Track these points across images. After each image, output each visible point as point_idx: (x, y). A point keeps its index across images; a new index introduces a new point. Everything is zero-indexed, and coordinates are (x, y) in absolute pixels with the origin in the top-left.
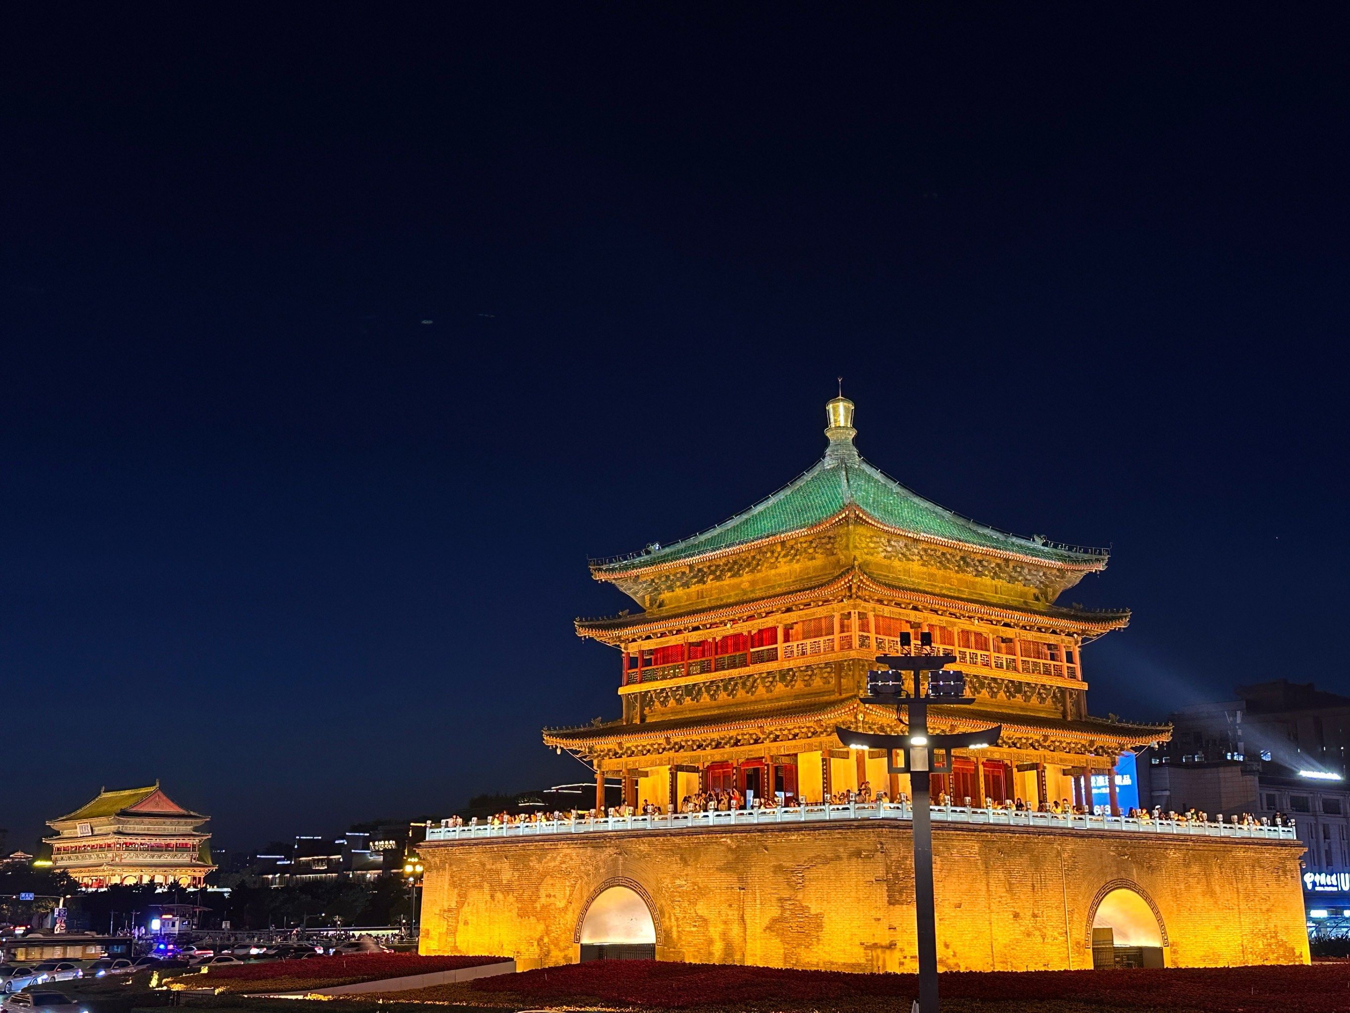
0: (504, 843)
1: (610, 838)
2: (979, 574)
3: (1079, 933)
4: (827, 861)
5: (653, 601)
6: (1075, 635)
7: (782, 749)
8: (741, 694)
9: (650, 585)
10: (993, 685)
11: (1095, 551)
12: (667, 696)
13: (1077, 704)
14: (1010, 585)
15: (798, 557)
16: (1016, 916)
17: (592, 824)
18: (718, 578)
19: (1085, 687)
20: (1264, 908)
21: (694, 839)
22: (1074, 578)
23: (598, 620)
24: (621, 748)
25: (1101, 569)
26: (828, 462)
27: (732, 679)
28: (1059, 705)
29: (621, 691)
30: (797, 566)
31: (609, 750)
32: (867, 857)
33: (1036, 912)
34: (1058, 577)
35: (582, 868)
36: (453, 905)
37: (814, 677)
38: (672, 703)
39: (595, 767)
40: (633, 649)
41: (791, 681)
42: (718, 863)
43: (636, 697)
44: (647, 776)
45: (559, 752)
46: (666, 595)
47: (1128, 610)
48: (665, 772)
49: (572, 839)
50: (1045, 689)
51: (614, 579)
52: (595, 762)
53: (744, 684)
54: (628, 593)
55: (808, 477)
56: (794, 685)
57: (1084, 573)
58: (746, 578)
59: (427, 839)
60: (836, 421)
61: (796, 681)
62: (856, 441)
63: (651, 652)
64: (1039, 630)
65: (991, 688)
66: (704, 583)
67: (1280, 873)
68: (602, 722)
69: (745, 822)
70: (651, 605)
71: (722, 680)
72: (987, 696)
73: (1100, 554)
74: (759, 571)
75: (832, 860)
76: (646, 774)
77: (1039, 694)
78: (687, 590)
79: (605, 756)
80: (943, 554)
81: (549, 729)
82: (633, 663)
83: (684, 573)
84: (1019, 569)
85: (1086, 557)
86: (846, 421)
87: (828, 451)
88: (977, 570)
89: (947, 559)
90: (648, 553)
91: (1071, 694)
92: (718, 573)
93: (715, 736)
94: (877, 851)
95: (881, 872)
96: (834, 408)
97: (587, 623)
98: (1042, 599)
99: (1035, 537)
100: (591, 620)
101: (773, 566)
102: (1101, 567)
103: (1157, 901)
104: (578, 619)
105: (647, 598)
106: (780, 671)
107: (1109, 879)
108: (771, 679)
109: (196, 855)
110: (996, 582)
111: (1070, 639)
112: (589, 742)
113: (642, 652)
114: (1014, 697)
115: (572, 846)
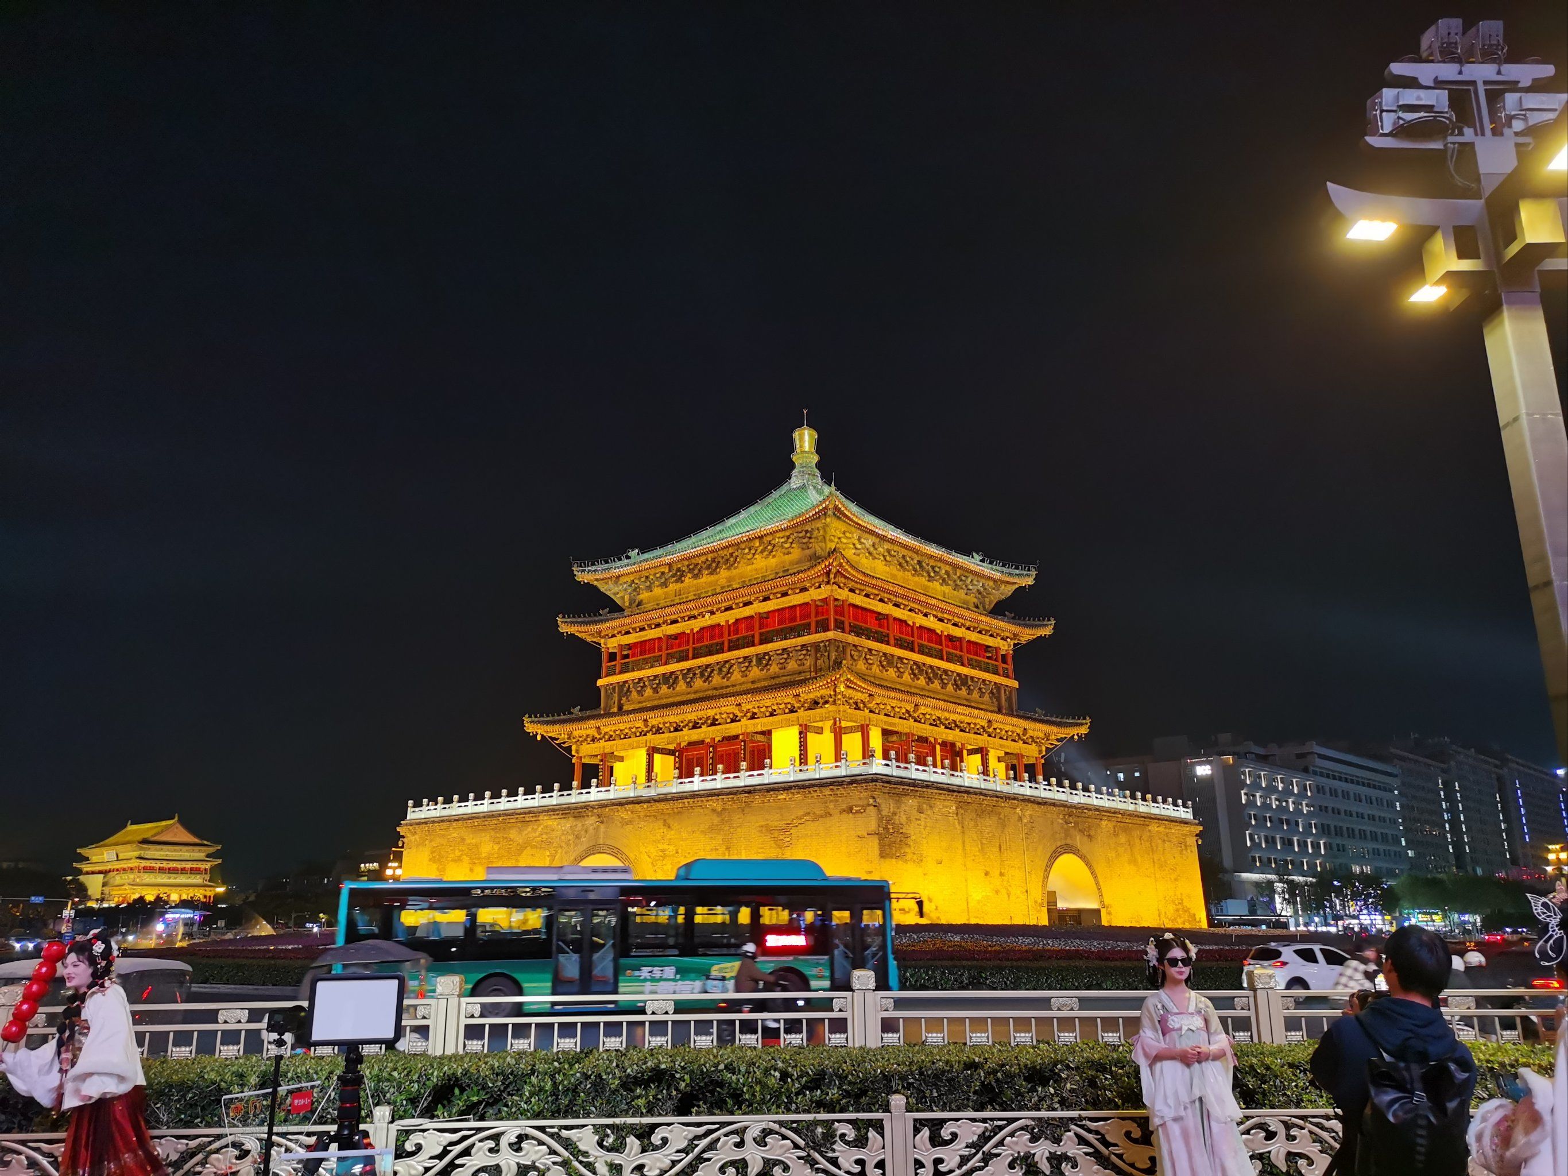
0: (484, 817)
1: (593, 807)
2: (931, 579)
3: (1037, 894)
4: (817, 818)
5: (632, 601)
6: (1009, 640)
7: (759, 726)
8: (717, 680)
9: (630, 586)
10: (944, 677)
11: (1025, 567)
12: (644, 686)
13: (1009, 699)
14: (955, 592)
15: (774, 553)
16: (987, 874)
17: (575, 797)
18: (696, 576)
19: (1015, 684)
20: (1173, 877)
21: (679, 804)
22: (1008, 591)
23: (580, 617)
24: (600, 734)
25: (1030, 583)
26: (795, 482)
27: (708, 666)
28: (995, 700)
29: (600, 682)
30: (772, 562)
31: (588, 736)
32: (858, 812)
33: (1003, 871)
34: (994, 589)
35: (563, 837)
37: (789, 661)
38: (648, 692)
39: (573, 753)
40: (612, 645)
41: (767, 665)
43: (614, 689)
44: (623, 761)
45: (539, 738)
46: (644, 596)
47: (1052, 619)
48: (642, 754)
49: (554, 810)
50: (985, 684)
51: (597, 580)
52: (574, 748)
53: (720, 670)
54: (608, 593)
55: (775, 494)
56: (769, 669)
57: (1017, 586)
58: (723, 574)
59: (408, 818)
60: (801, 446)
61: (771, 665)
62: (818, 465)
63: (630, 646)
64: (980, 632)
65: (942, 680)
66: (682, 582)
67: (1183, 847)
68: (580, 711)
69: (731, 785)
70: (630, 604)
71: (699, 667)
72: (939, 687)
73: (1029, 570)
74: (735, 568)
75: (822, 816)
76: (621, 759)
77: (980, 689)
78: (666, 590)
79: (582, 741)
80: (904, 556)
81: (530, 717)
82: (612, 657)
83: (663, 573)
84: (963, 578)
85: (1017, 572)
86: (810, 447)
87: (795, 473)
88: (929, 576)
89: (907, 562)
90: (628, 558)
91: (1005, 690)
92: (696, 572)
93: (693, 717)
94: (869, 805)
95: (873, 826)
96: (799, 435)
97: (569, 620)
98: (981, 607)
99: (974, 554)
100: (574, 617)
101: (750, 562)
102: (1030, 581)
103: (1095, 866)
104: (560, 616)
105: (627, 598)
106: (757, 655)
107: (1059, 844)
108: (747, 664)
109: (207, 877)
110: (944, 588)
111: (1004, 642)
112: (568, 727)
113: (621, 647)
114: (960, 689)
115: (554, 817)
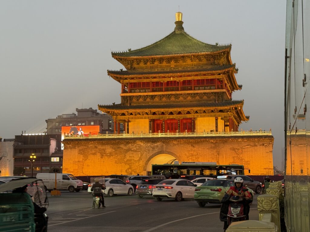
4: (252, 146)
9: (131, 62)
15: (195, 60)
27: (170, 94)
30: (195, 63)
32: (266, 145)
35: (146, 148)
36: (81, 160)
42: (207, 147)
46: (135, 66)
53: (176, 96)
61: (197, 97)
94: (270, 144)
106: (194, 93)
